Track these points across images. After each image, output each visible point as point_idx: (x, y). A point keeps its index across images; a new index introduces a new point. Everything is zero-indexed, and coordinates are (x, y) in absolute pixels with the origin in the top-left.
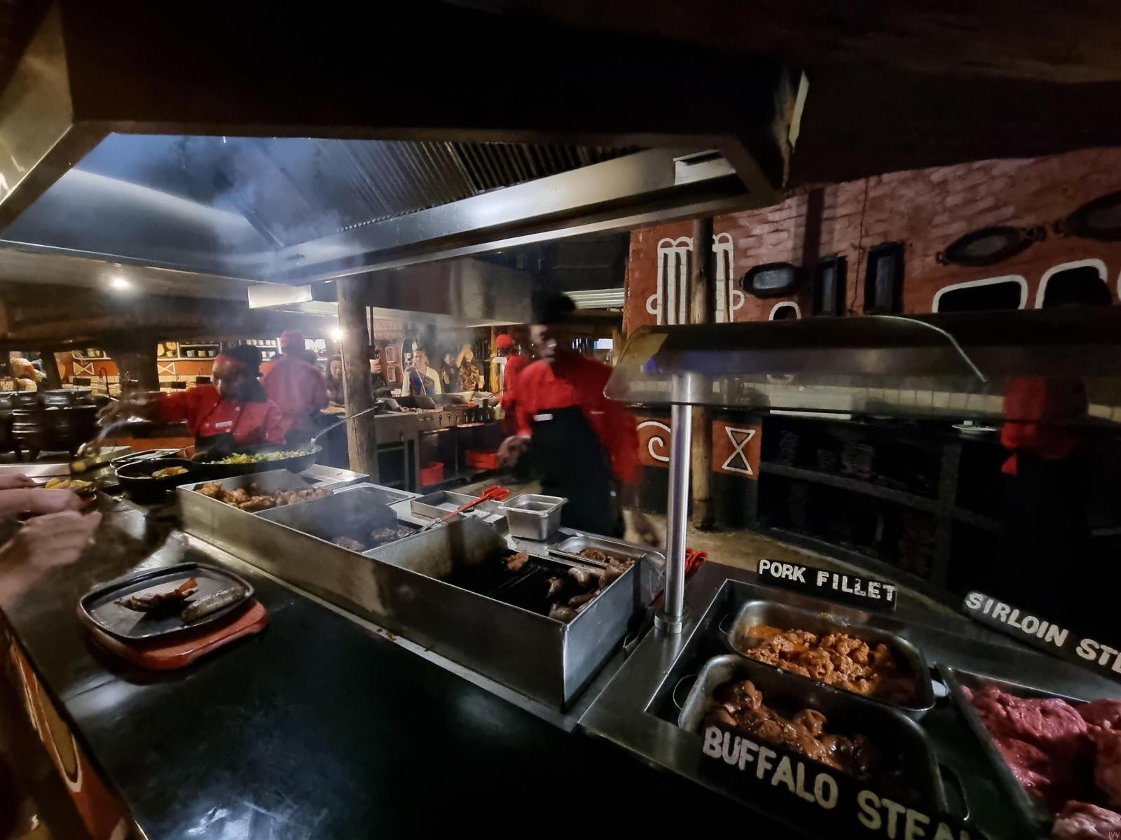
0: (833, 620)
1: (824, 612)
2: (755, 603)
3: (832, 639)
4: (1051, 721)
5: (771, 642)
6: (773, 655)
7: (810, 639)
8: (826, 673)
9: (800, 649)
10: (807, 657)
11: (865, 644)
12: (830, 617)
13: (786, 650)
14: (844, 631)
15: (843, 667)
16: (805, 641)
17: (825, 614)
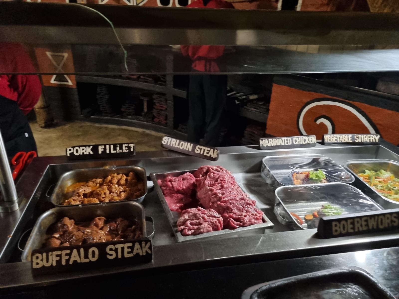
0: (109, 169)
1: (104, 166)
2: (67, 174)
3: (109, 178)
4: (185, 182)
5: (78, 192)
6: (80, 198)
7: (99, 182)
8: (106, 197)
9: (94, 189)
10: (97, 192)
11: (124, 175)
12: (107, 167)
13: (87, 192)
14: (114, 172)
15: (114, 190)
16: (97, 184)
17: (105, 167)
